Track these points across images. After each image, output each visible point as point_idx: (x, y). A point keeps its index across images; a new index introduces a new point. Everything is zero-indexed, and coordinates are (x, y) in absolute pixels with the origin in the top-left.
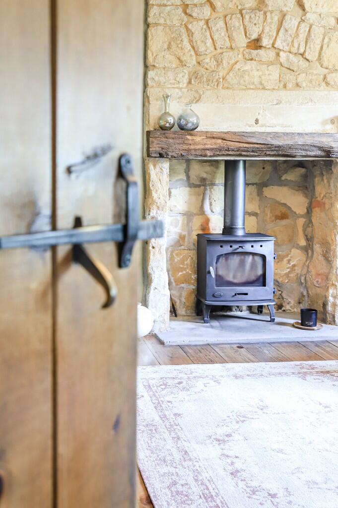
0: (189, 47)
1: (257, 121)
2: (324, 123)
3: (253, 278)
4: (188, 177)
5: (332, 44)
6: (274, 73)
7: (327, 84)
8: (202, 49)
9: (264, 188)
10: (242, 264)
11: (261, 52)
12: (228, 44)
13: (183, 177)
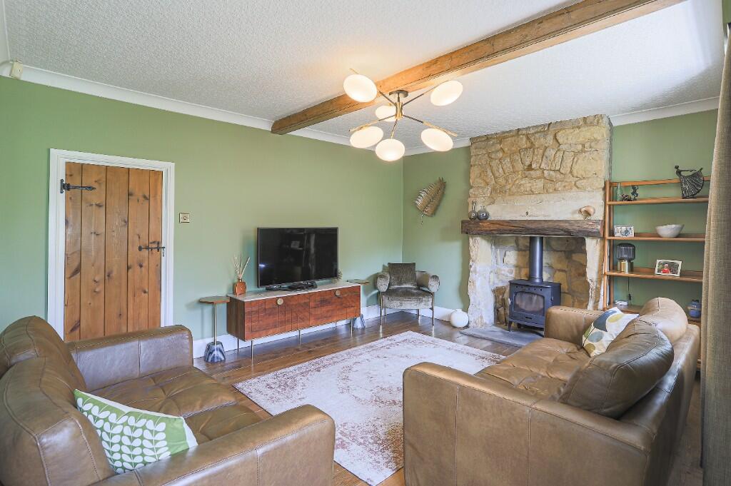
0: (491, 174)
1: (527, 213)
2: (574, 213)
3: (537, 309)
4: (517, 245)
5: (579, 161)
6: (540, 184)
7: (578, 188)
8: (497, 174)
9: (573, 255)
10: (531, 299)
11: (532, 172)
12: (512, 170)
13: (514, 244)
